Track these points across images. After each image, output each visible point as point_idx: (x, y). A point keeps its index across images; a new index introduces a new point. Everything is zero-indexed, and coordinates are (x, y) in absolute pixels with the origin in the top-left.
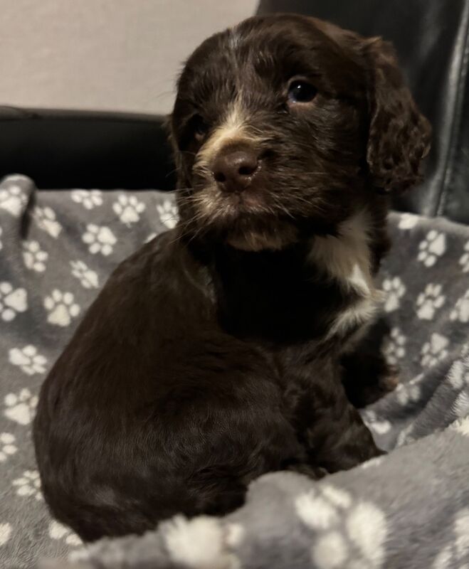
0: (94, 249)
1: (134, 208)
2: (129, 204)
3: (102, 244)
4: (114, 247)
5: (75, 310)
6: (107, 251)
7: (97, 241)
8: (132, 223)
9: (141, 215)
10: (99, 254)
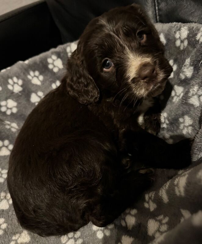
0: (9, 113)
1: (18, 84)
2: (14, 83)
3: (11, 109)
4: (17, 107)
5: (11, 147)
6: (15, 110)
7: (8, 108)
8: (20, 92)
9: (22, 86)
10: (12, 114)
